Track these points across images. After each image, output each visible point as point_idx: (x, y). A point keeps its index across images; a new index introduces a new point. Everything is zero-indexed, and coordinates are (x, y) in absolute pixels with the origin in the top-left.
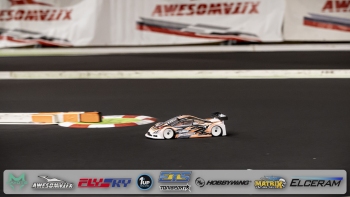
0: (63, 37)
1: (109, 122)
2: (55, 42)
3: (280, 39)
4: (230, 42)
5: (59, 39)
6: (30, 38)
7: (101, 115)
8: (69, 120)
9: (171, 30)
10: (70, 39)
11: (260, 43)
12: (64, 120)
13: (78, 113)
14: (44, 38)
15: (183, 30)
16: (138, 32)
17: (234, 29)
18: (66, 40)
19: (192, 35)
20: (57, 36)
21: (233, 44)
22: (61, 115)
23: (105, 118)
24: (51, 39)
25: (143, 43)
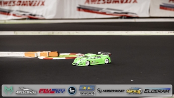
0: (41, 14)
1: (63, 56)
2: (36, 17)
3: (148, 16)
4: (123, 17)
5: (38, 15)
6: (24, 15)
7: (59, 53)
8: (43, 56)
9: (94, 11)
10: (44, 15)
11: (138, 18)
12: (41, 55)
13: (47, 52)
14: (31, 15)
15: (100, 11)
16: (78, 12)
17: (125, 11)
18: (42, 16)
19: (104, 13)
20: (37, 14)
21: (125, 18)
22: (39, 53)
23: (61, 54)
24: (34, 15)
25: (80, 18)
